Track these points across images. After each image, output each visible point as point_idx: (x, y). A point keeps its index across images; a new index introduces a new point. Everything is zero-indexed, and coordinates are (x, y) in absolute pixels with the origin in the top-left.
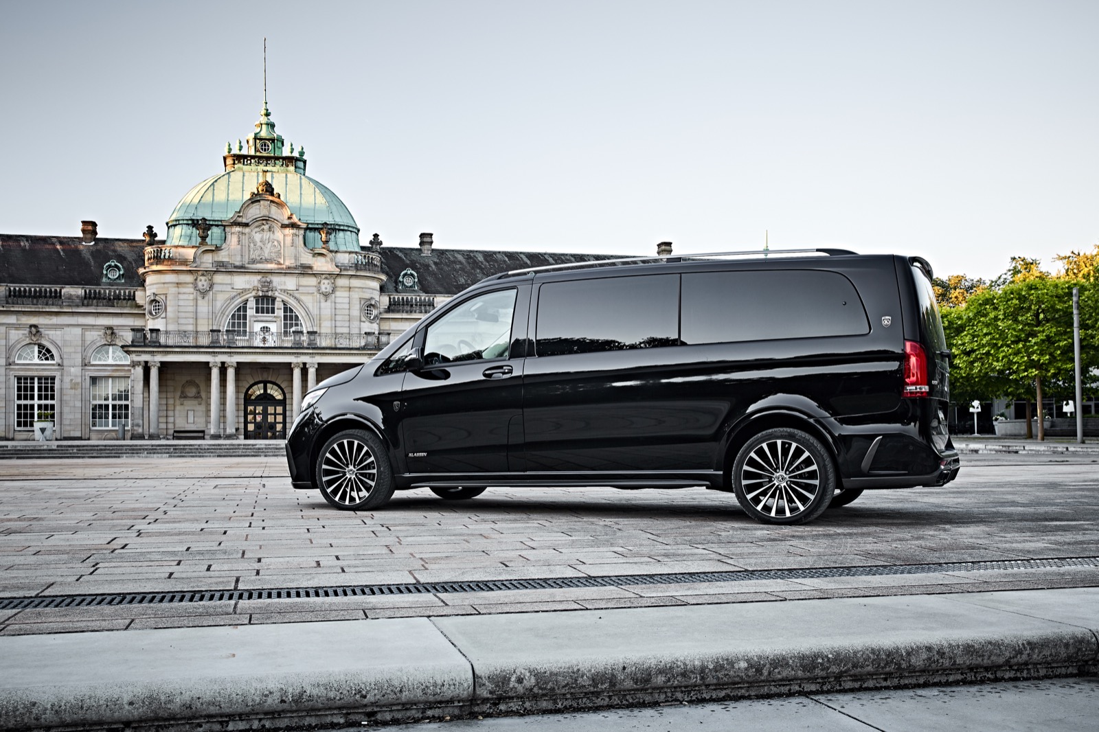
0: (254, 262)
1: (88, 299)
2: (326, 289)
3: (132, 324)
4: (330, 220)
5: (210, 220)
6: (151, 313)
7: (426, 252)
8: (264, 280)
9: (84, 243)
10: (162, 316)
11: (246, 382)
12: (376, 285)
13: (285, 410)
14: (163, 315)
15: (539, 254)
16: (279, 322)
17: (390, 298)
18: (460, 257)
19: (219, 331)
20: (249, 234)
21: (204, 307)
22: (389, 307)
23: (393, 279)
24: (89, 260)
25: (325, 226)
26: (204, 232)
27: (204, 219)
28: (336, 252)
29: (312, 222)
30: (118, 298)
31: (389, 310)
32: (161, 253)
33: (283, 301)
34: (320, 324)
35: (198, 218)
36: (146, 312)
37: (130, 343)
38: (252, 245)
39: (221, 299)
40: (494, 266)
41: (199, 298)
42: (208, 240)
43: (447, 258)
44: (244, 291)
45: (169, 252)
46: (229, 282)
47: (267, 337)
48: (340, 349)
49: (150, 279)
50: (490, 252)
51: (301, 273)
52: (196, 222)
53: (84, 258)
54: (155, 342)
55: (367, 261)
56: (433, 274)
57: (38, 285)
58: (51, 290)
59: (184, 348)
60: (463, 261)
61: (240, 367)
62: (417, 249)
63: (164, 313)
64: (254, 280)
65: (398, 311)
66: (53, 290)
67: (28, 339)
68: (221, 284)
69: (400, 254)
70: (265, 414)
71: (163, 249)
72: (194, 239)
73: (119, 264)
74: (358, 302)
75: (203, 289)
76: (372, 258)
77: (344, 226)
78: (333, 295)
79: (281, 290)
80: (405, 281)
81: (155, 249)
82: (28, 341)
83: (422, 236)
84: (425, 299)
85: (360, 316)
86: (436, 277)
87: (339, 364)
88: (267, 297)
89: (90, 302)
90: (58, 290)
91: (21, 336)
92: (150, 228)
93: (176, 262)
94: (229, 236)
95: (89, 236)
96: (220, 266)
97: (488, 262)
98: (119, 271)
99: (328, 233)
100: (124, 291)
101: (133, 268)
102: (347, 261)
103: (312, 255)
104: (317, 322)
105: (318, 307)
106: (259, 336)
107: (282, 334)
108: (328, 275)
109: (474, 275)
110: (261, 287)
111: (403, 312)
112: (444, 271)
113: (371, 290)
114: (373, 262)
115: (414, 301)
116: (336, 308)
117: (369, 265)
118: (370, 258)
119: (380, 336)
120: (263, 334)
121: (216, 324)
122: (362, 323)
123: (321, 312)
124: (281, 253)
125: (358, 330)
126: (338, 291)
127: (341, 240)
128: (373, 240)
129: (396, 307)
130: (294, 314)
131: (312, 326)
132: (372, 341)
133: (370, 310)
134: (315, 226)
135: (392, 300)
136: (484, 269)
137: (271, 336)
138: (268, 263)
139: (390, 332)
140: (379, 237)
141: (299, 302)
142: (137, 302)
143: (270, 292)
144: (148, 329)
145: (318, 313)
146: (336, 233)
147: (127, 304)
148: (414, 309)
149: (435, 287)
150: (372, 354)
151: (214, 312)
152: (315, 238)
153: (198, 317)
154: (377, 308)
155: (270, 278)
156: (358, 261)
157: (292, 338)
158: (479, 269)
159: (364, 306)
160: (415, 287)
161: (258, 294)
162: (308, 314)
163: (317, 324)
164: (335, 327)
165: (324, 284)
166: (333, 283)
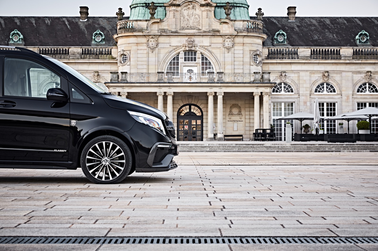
0: (183, 29)
1: (84, 54)
2: (228, 45)
3: (109, 69)
5: (156, 3)
6: (121, 62)
7: (292, 19)
8: (189, 40)
9: (81, 20)
11: (178, 104)
12: (260, 41)
13: (202, 122)
14: (128, 64)
15: (368, 18)
16: (198, 67)
17: (269, 50)
18: (314, 22)
19: (163, 73)
20: (180, 11)
21: (153, 58)
22: (268, 56)
23: (271, 37)
24: (84, 30)
25: (228, 4)
26: (153, 11)
27: (153, 3)
28: (235, 21)
29: (219, 2)
30: (101, 53)
31: (268, 58)
32: (127, 25)
33: (201, 53)
34: (224, 67)
35: (149, 2)
36: (118, 62)
37: (109, 81)
38: (182, 18)
39: (163, 52)
40: (337, 27)
41: (150, 52)
42: (155, 16)
43: (305, 23)
44: (177, 47)
45: (132, 24)
46: (168, 42)
47: (192, 76)
48: (238, 83)
49: (120, 41)
50: (334, 17)
51: (212, 35)
52: (148, 5)
53: (81, 30)
54: (124, 80)
55: (254, 26)
56: (297, 33)
57: (56, 47)
58: (63, 50)
59: (142, 84)
60: (317, 24)
61: (176, 95)
62: (285, 17)
63: (129, 62)
64: (183, 41)
65: (274, 58)
66: (64, 49)
67: (50, 79)
68: (163, 43)
69: (275, 21)
70: (190, 124)
71: (129, 22)
72: (146, 15)
73: (102, 33)
74: (249, 53)
75: (153, 47)
76: (258, 24)
77: (239, 4)
78: (233, 49)
79: (200, 46)
80: (278, 38)
81: (124, 23)
82: (50, 81)
83: (289, 8)
84: (292, 50)
85: (250, 62)
86: (298, 35)
87: (237, 93)
88: (192, 51)
89: (85, 56)
90: (67, 49)
91: (46, 78)
92: (120, 9)
93: (136, 30)
94: (168, 13)
95: (84, 16)
96: (162, 32)
97: (333, 24)
98: (102, 37)
99: (230, 9)
100: (105, 49)
101: (110, 34)
102: (241, 27)
103: (219, 23)
104: (222, 66)
105: (223, 57)
106: (187, 75)
107: (201, 74)
108: (229, 36)
109: (324, 33)
110: (187, 44)
111: (277, 59)
112: (304, 31)
113: (257, 45)
114: (258, 26)
115: (284, 51)
116: (235, 57)
117: (256, 29)
118: (256, 24)
119: (264, 74)
120: (189, 74)
121: (160, 68)
122: (251, 66)
123: (226, 59)
124: (200, 23)
125: (249, 70)
126: (236, 46)
127: (238, 13)
128: (258, 13)
129: (273, 56)
130: (208, 61)
131: (220, 69)
132: (259, 77)
133: (256, 58)
134: (222, 5)
135: (270, 51)
136: (330, 29)
137: (194, 75)
138: (192, 29)
139: (269, 72)
140: (262, 10)
141: (211, 54)
142: (113, 56)
143: (193, 48)
144: (120, 72)
145: (223, 60)
146: (234, 9)
147: (107, 57)
148: (285, 56)
149: (298, 42)
150: (258, 86)
151: (159, 61)
152: (222, 12)
153: (149, 64)
154: (261, 56)
155: (193, 39)
156: (249, 26)
157: (207, 76)
158: (327, 29)
159: (252, 55)
160: (285, 42)
161: (186, 49)
162: (217, 61)
163: (222, 68)
164: (234, 69)
165: (227, 41)
166: (233, 41)
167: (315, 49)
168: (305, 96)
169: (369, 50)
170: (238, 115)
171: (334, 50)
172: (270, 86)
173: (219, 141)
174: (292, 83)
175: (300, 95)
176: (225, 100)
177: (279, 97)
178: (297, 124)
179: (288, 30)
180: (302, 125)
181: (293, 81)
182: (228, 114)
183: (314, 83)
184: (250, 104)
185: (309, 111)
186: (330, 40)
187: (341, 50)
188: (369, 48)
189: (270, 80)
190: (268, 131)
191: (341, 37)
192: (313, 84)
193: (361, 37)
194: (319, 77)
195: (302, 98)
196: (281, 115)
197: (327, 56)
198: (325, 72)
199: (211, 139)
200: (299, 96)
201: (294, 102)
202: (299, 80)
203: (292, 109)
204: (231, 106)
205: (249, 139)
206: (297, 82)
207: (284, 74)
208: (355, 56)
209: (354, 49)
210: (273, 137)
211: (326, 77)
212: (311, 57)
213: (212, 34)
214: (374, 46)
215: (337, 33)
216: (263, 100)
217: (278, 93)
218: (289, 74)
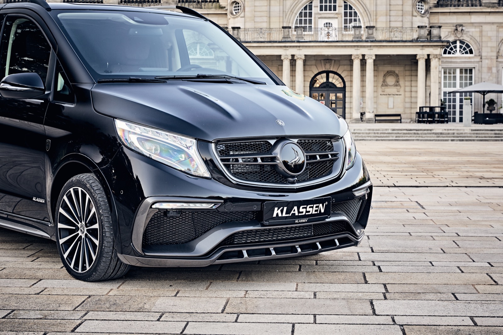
1: (182, 2)
6: (232, 13)
10: (241, 15)
11: (311, 72)
13: (344, 96)
16: (340, 18)
19: (290, 28)
21: (276, 7)
22: (438, 2)
30: (205, 0)
31: (438, 5)
34: (376, 19)
36: (228, 12)
47: (331, 32)
48: (395, 41)
59: (261, 43)
61: (307, 59)
63: (243, 13)
65: (447, 6)
70: (327, 99)
85: (412, 11)
87: (393, 55)
89: (183, 5)
104: (373, 17)
105: (375, 4)
106: (323, 31)
107: (343, 29)
111: (451, 6)
116: (391, 4)
119: (432, 29)
120: (327, 29)
121: (286, 21)
122: (414, 18)
123: (378, 8)
125: (411, 24)
129: (444, 2)
131: (369, 21)
132: (425, 33)
133: (421, 6)
137: (334, 31)
139: (441, 25)
142: (221, 4)
144: (230, 27)
145: (375, 9)
147: (212, 5)
148: (461, 3)
150: (424, 46)
151: (284, 10)
153: (271, 16)
154: (428, 3)
157: (352, 32)
159: (416, 2)
162: (366, 11)
163: (373, 20)
164: (390, 21)
168: (490, 60)
170: (395, 86)
172: (440, 46)
173: (367, 123)
174: (471, 41)
175: (483, 58)
176: (377, 65)
177: (453, 60)
178: (478, 99)
180: (486, 101)
181: (473, 38)
182: (380, 85)
184: (412, 70)
185: (495, 80)
189: (440, 37)
190: (438, 110)
192: (501, 42)
195: (486, 62)
196: (455, 86)
199: (357, 121)
200: (481, 58)
201: (474, 68)
202: (481, 36)
203: (471, 78)
204: (385, 73)
205: (409, 120)
206: (478, 39)
207: (460, 29)
210: (445, 119)
212: (499, 3)
216: (430, 66)
217: (451, 55)
218: (467, 28)
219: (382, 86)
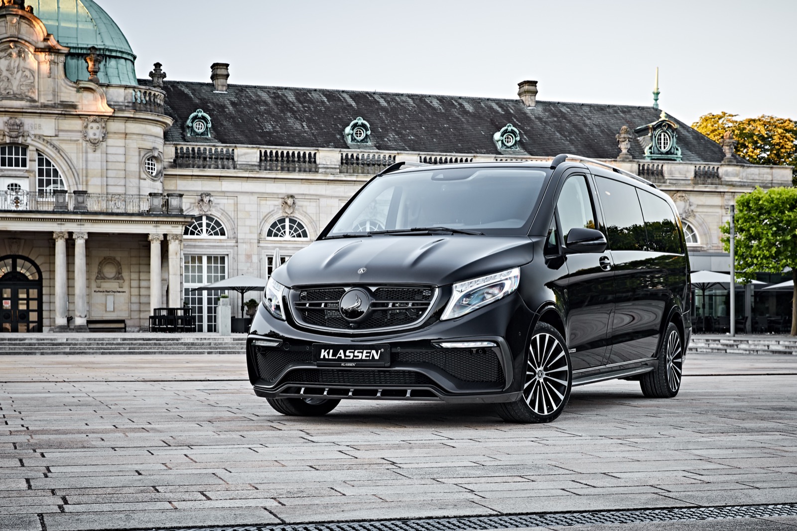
2: (95, 135)
4: (99, 44)
7: (220, 88)
8: (12, 121)
12: (159, 131)
13: (40, 294)
15: (367, 93)
16: (32, 178)
17: (176, 149)
18: (265, 96)
22: (175, 161)
23: (179, 123)
25: (93, 51)
29: (75, 45)
31: (175, 164)
33: (37, 150)
34: (87, 181)
40: (309, 108)
43: (247, 97)
47: (21, 198)
48: (117, 214)
50: (303, 89)
51: (61, 114)
55: (147, 99)
56: (230, 117)
60: (269, 101)
62: (208, 84)
65: (188, 166)
69: (186, 91)
70: (15, 300)
74: (137, 154)
76: (154, 94)
77: (116, 51)
78: (104, 143)
79: (35, 136)
80: (194, 125)
83: (215, 66)
84: (222, 151)
85: (140, 172)
86: (234, 121)
87: (113, 234)
88: (17, 145)
97: (301, 103)
99: (97, 61)
102: (121, 99)
103: (75, 89)
104: (82, 178)
105: (84, 159)
106: (9, 196)
107: (37, 194)
108: (97, 117)
109: (284, 120)
110: (8, 131)
111: (193, 167)
112: (245, 114)
113: (153, 138)
114: (156, 100)
115: (208, 153)
116: (108, 160)
117: (150, 105)
118: (152, 95)
119: (169, 198)
120: (14, 193)
122: (142, 181)
123: (89, 165)
124: (34, 87)
125: (138, 189)
126: (111, 138)
127: (114, 70)
128: (154, 72)
129: (184, 161)
130: (52, 168)
131: (77, 184)
132: (159, 204)
133: (152, 164)
134: (80, 52)
135: (179, 151)
136: (296, 112)
137: (25, 196)
138: (17, 99)
139: (182, 193)
140: (161, 68)
141: (59, 152)
143: (20, 138)
145: (84, 167)
146: (106, 62)
148: (208, 163)
149: (234, 136)
150: (159, 221)
152: (80, 66)
154: (161, 161)
155: (20, 120)
156: (136, 99)
157: (53, 199)
158: (290, 112)
159: (144, 159)
160: (208, 135)
161: (4, 141)
162: (71, 169)
163: (83, 182)
164: (107, 185)
165: (92, 128)
166: (104, 128)
167: (268, 151)
168: (249, 244)
169: (371, 156)
170: (115, 279)
171: (304, 154)
172: (182, 222)
173: (77, 332)
174: (223, 218)
175: (239, 241)
176: (89, 248)
177: (197, 244)
178: (233, 299)
179: (213, 110)
180: (245, 301)
181: (225, 213)
182: (94, 277)
183: (265, 219)
184: (140, 257)
185: (256, 272)
186: (297, 134)
187: (317, 155)
188: (370, 153)
189: (182, 210)
190: (180, 313)
191: (316, 129)
192: (263, 219)
193: (355, 130)
194: (275, 206)
195: (243, 248)
196: (200, 281)
197: (291, 165)
198: (288, 198)
199: (62, 329)
200: (237, 242)
201: (228, 255)
202: (236, 211)
203: (223, 270)
204: (101, 260)
205: (137, 329)
206: (232, 215)
207: (206, 199)
208: (345, 166)
209: (342, 154)
211: (290, 206)
212: (260, 166)
213: (60, 112)
214: (379, 148)
215: (309, 121)
216: (167, 251)
217: (195, 237)
218: (216, 198)
219: (97, 278)
